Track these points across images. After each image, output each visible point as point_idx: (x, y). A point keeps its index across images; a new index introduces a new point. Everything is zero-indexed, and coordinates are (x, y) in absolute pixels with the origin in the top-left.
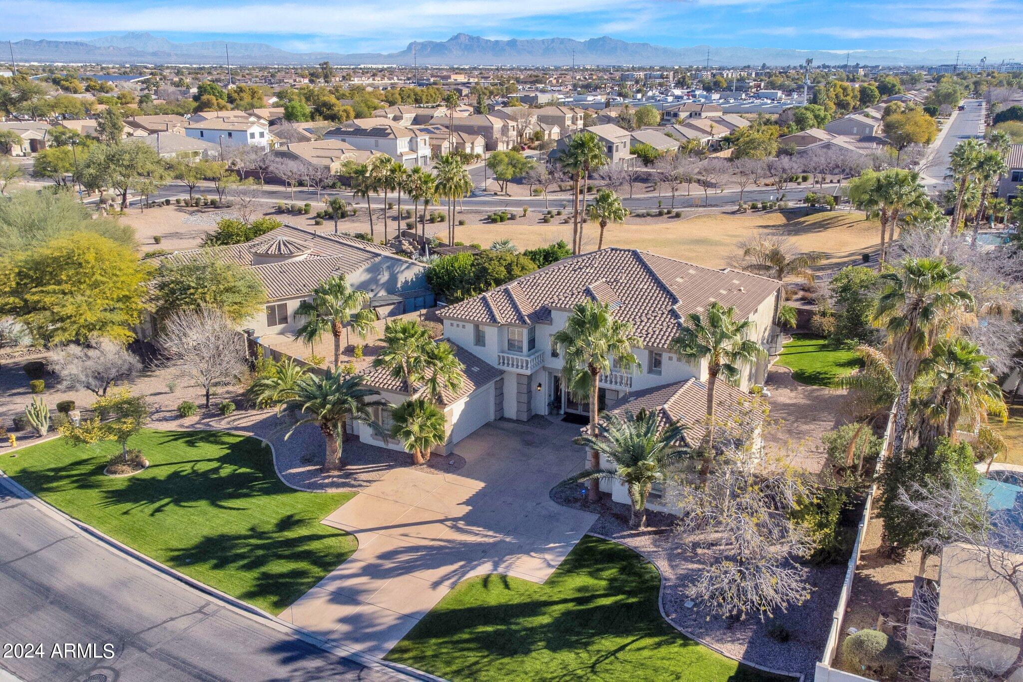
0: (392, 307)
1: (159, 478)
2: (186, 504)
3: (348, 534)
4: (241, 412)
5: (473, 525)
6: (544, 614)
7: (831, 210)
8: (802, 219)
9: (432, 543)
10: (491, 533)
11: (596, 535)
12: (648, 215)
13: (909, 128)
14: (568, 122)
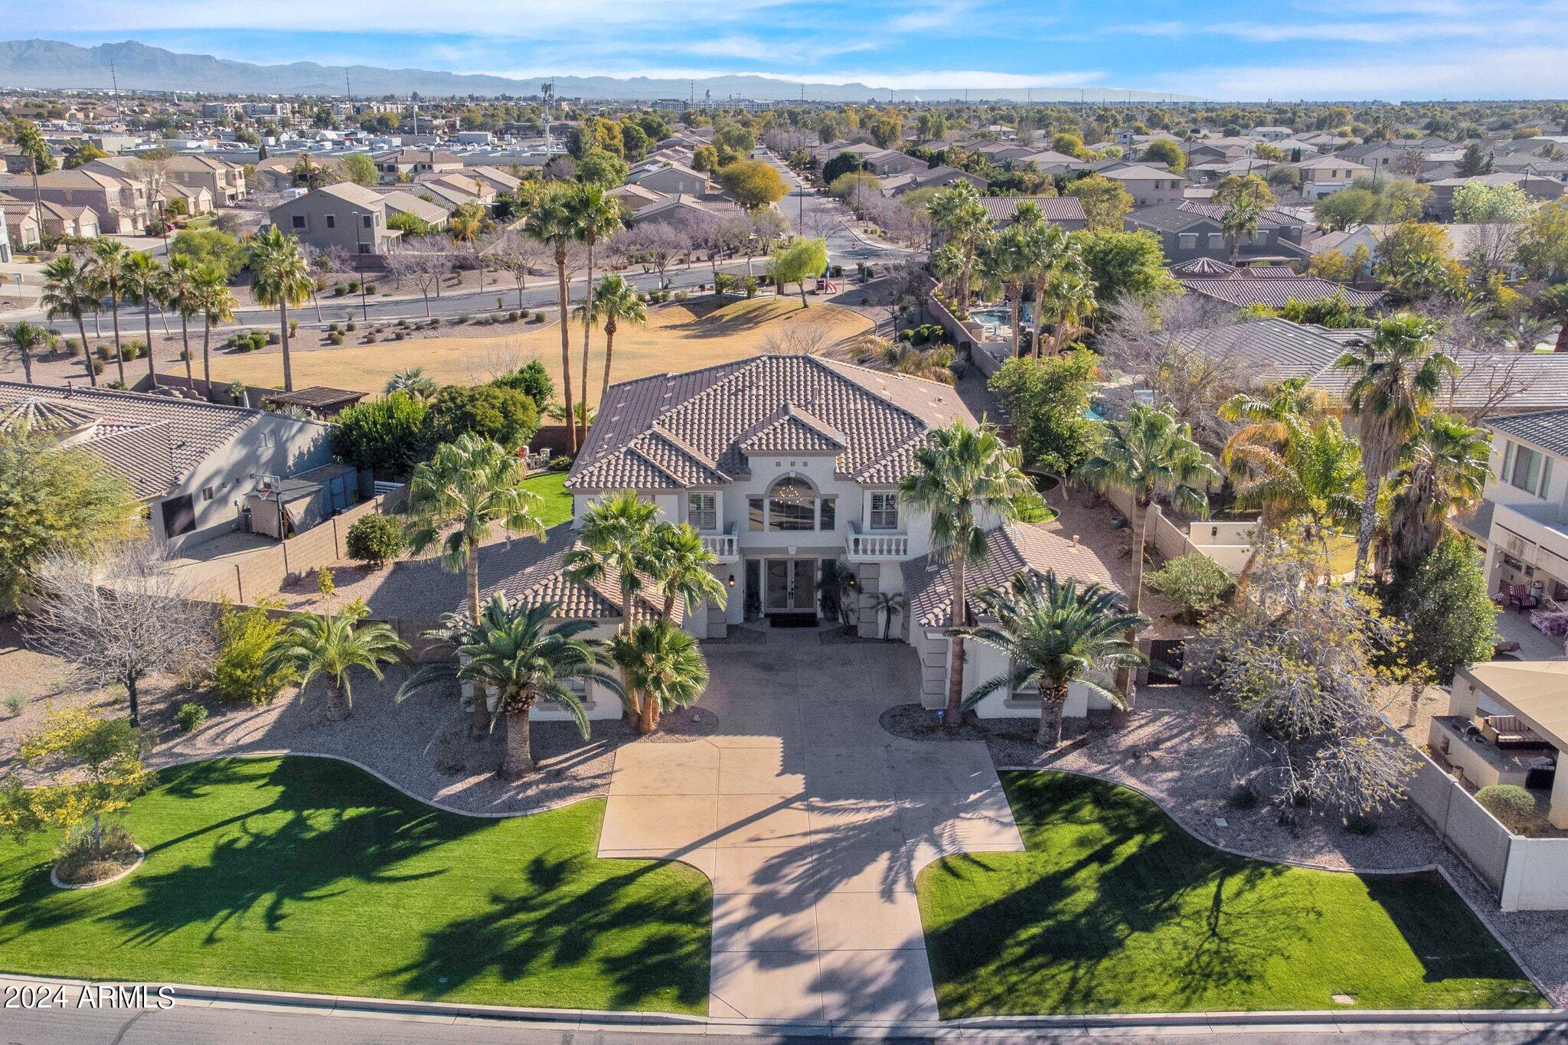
0: (308, 500)
1: (200, 865)
2: (315, 893)
3: (662, 862)
4: (218, 719)
5: (838, 799)
6: (1076, 889)
7: (749, 297)
8: (717, 313)
9: (807, 840)
10: (873, 803)
11: (1012, 768)
12: (495, 321)
13: (758, 182)
14: (221, 183)
